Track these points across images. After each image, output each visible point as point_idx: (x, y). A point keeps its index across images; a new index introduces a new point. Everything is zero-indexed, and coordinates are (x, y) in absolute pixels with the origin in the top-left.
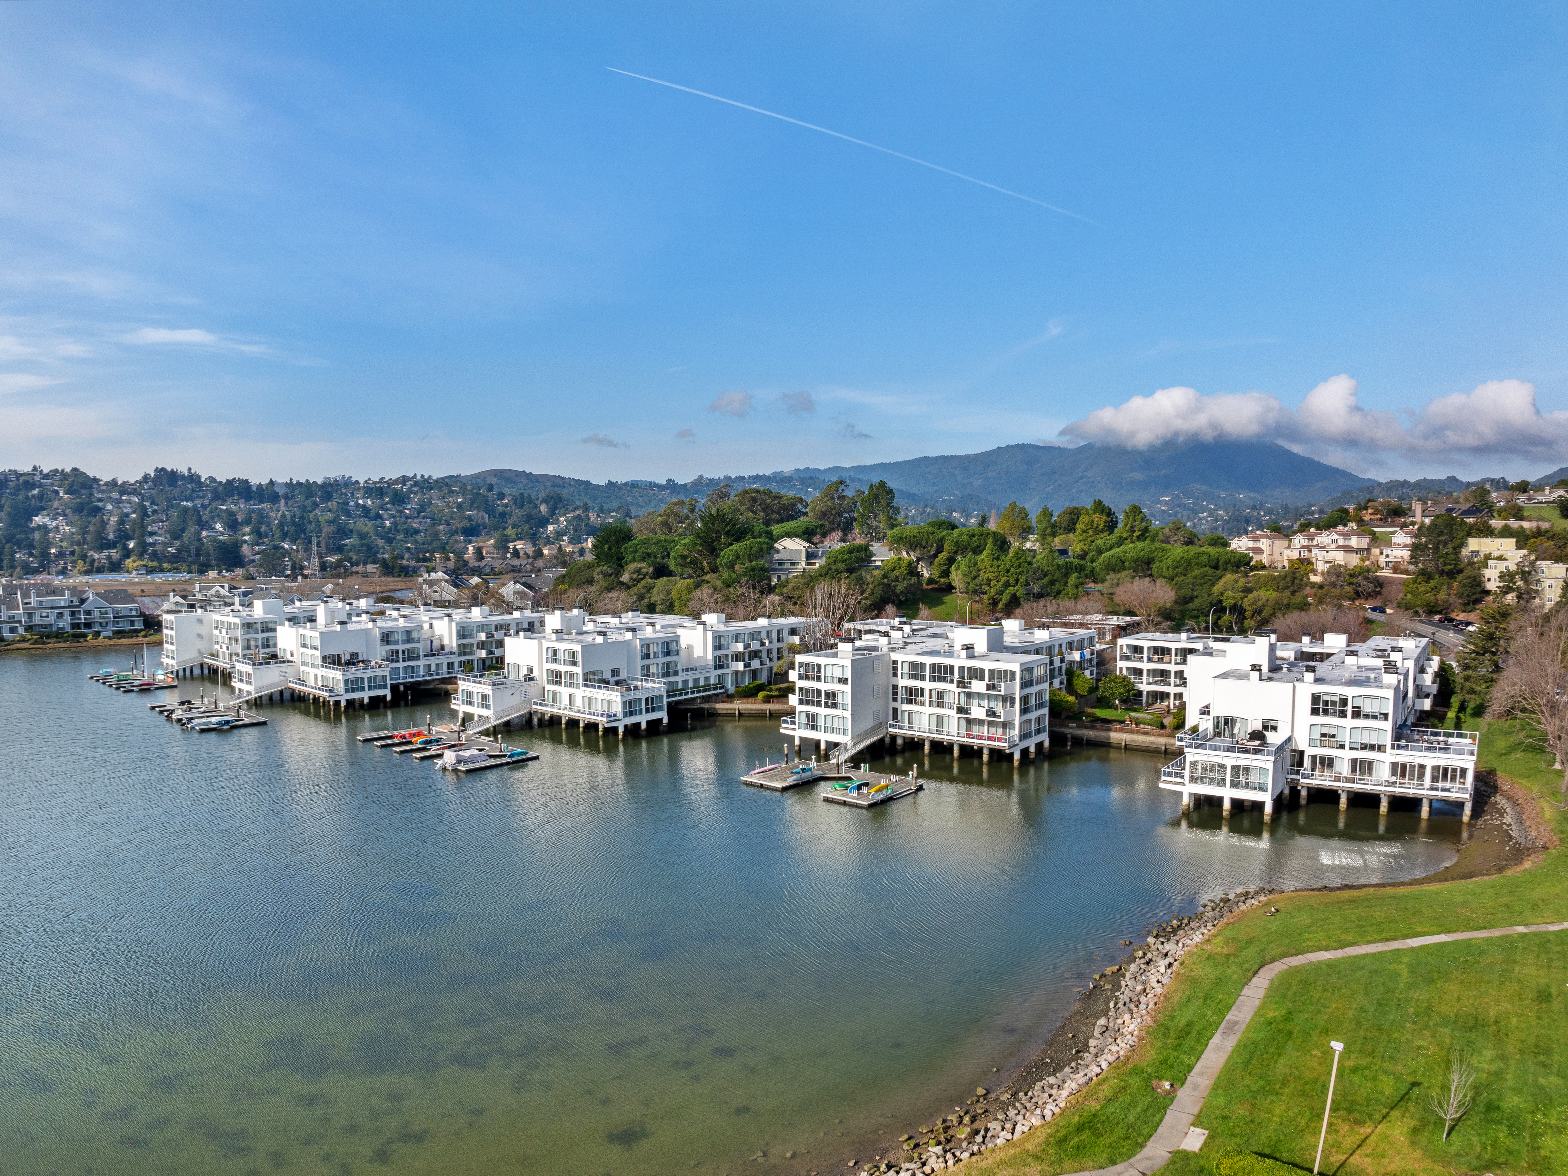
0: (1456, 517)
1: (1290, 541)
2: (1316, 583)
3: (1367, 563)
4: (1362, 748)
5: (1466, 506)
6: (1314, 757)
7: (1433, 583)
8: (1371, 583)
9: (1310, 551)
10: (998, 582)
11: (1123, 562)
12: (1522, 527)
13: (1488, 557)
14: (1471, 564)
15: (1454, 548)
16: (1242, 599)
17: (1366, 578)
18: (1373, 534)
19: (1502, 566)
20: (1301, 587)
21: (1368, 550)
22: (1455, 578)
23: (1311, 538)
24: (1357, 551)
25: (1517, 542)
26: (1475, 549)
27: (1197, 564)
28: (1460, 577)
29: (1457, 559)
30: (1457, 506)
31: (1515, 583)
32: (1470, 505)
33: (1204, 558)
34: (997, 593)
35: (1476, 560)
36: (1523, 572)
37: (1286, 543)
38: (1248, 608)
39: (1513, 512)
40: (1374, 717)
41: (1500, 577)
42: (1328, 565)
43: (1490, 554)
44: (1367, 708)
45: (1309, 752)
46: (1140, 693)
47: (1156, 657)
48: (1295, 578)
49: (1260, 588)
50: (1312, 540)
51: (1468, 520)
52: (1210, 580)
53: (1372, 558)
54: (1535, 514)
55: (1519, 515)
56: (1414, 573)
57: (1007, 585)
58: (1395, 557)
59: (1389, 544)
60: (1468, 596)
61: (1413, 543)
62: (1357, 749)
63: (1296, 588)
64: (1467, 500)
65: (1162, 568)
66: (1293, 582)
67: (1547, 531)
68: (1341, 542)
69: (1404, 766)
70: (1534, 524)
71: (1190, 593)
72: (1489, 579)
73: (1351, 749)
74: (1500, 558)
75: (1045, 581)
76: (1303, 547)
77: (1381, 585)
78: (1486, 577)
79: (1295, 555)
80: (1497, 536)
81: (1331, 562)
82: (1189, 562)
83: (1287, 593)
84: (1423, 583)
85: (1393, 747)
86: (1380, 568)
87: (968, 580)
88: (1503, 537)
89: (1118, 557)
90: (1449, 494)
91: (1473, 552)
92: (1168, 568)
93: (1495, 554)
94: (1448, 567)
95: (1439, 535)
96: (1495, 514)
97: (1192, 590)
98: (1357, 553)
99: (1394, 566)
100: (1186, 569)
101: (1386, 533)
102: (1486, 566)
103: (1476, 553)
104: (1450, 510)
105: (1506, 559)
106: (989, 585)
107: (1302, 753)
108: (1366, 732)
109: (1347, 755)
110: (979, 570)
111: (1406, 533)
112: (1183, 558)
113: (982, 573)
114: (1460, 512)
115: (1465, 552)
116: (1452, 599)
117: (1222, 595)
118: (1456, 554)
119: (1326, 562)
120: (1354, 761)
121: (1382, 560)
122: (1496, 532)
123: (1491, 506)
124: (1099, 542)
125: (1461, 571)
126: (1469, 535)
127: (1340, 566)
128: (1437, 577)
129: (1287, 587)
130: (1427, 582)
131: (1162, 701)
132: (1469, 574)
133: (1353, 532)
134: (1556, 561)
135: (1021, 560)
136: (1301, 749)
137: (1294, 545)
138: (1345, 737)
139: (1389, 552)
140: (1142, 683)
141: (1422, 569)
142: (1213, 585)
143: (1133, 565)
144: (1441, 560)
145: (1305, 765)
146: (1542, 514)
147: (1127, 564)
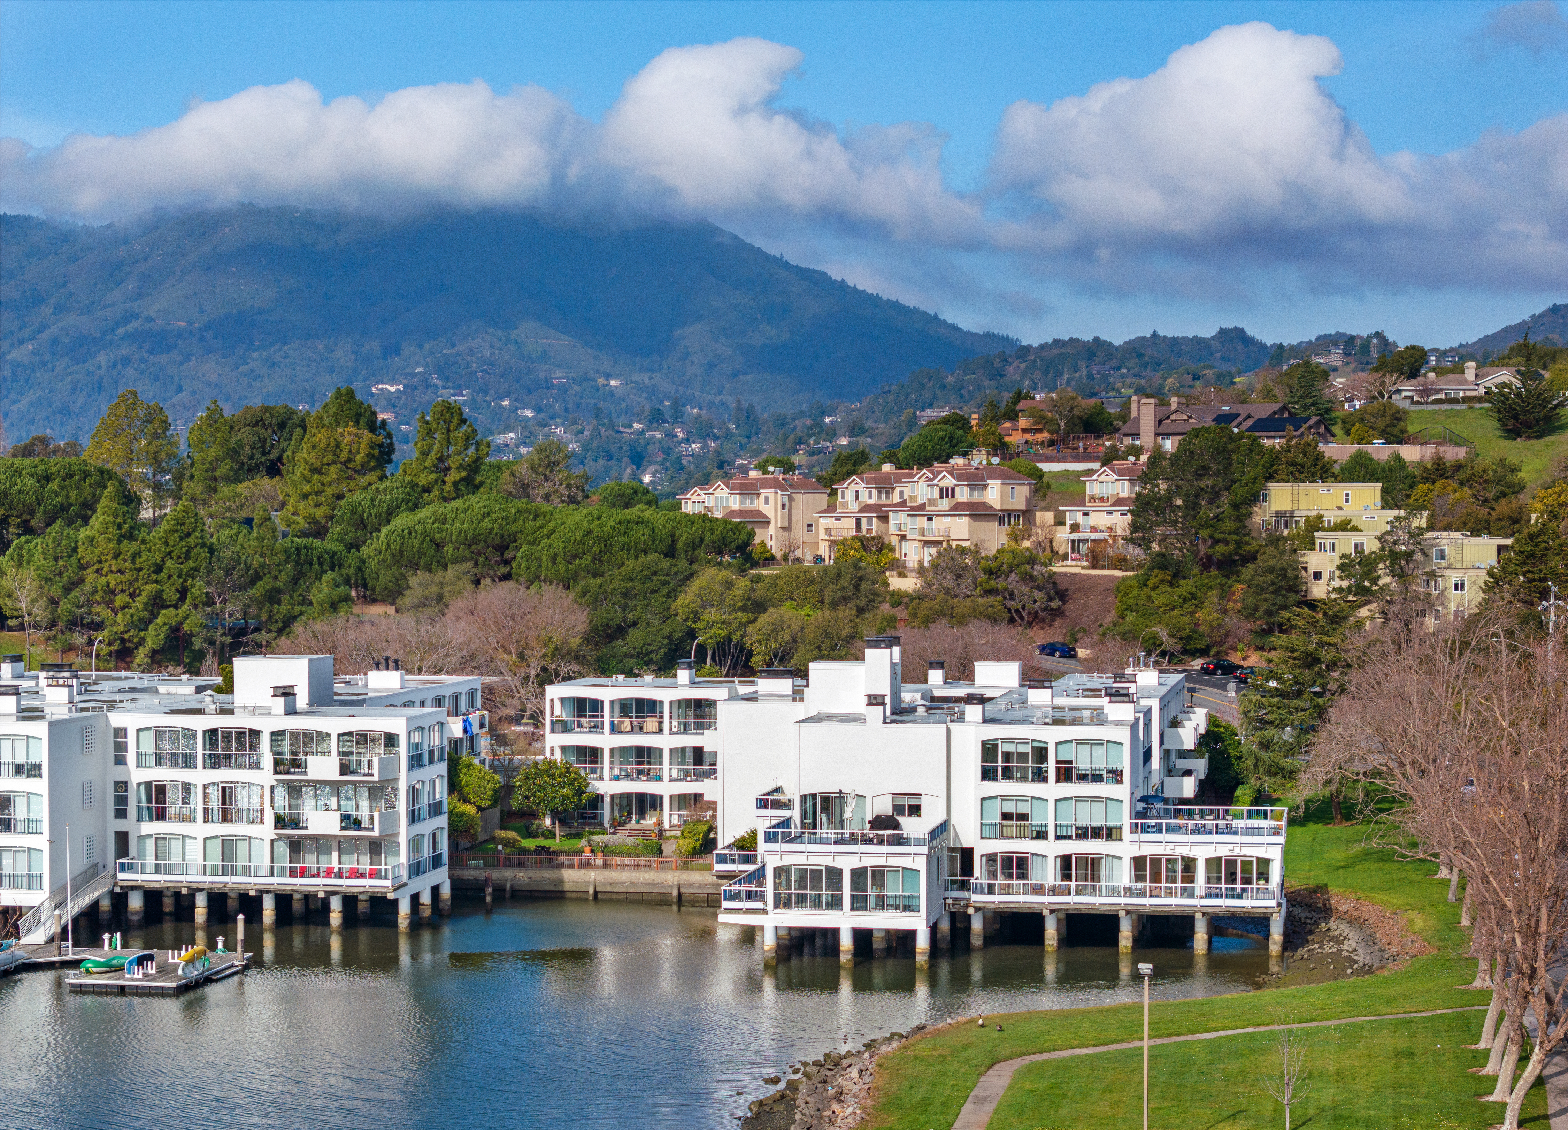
0: (1240, 436)
1: (833, 493)
2: (906, 594)
3: (1026, 544)
4: (1077, 836)
5: (1264, 410)
6: (991, 858)
7: (1186, 586)
8: (1039, 588)
9: (884, 518)
10: (132, 596)
11: (438, 546)
12: (1398, 458)
13: (1316, 524)
14: (1275, 541)
15: (1236, 506)
16: (743, 625)
17: (1028, 578)
18: (1039, 475)
19: (1346, 543)
20: (874, 599)
21: (1028, 514)
22: (1238, 574)
23: (885, 487)
24: (1004, 517)
25: (1384, 492)
26: (1286, 507)
27: (625, 547)
28: (1247, 572)
29: (1242, 530)
30: (1243, 410)
31: (1375, 581)
32: (1276, 407)
33: (640, 534)
34: (131, 625)
35: (1286, 532)
36: (1394, 556)
37: (822, 500)
38: (757, 648)
39: (1380, 424)
40: (1097, 778)
41: (1341, 567)
42: (933, 551)
43: (1320, 517)
44: (1083, 762)
45: (982, 848)
46: (598, 799)
47: (627, 721)
48: (860, 579)
49: (781, 601)
50: (889, 491)
51: (1268, 443)
52: (664, 583)
53: (1039, 534)
54: (1436, 429)
55: (1396, 431)
56: (1141, 566)
57: (157, 603)
58: (1094, 529)
59: (1079, 500)
60: (1269, 613)
61: (1139, 495)
62: (1069, 838)
63: (864, 601)
64: (1268, 394)
65: (540, 560)
66: (857, 587)
67: (1459, 466)
68: (962, 495)
69: (1156, 862)
70: (1429, 451)
71: (618, 617)
72: (1317, 575)
73: (1058, 837)
74: (1344, 526)
75: (256, 591)
76: (866, 508)
77: (1063, 595)
78: (1311, 571)
79: (847, 528)
80: (1338, 479)
81: (940, 542)
82: (606, 542)
83: (847, 612)
84: (1165, 587)
85: (1134, 828)
86: (1055, 556)
87: (55, 591)
88: (1352, 480)
89: (425, 534)
90: (1225, 379)
91: (1279, 515)
92: (554, 559)
93: (1331, 517)
94: (1221, 548)
95: (1199, 476)
96: (1337, 429)
97: (625, 607)
98: (1001, 521)
99: (1091, 550)
100: (597, 559)
101: (1066, 474)
102: (1311, 545)
103: (1285, 518)
104: (1224, 419)
105: (1356, 529)
106: (109, 604)
107: (967, 854)
108: (1084, 806)
109: (1053, 848)
110: (82, 567)
111: (1120, 473)
112: (589, 532)
113: (90, 575)
114: (1250, 422)
115: (1261, 515)
116: (1231, 622)
117: (697, 618)
118: (1239, 519)
119: (927, 543)
120: (1066, 861)
121: (1063, 535)
122: (1336, 469)
123: (1328, 411)
124: (358, 496)
125: (1252, 557)
126: (1271, 477)
127: (963, 551)
128: (1196, 571)
129: (845, 600)
130: (1171, 584)
131: (642, 814)
132: (1271, 562)
133: (990, 472)
134: (1475, 533)
135: (191, 540)
136: (965, 845)
137: (844, 504)
138: (1047, 818)
139: (1079, 518)
140: (601, 778)
141: (1161, 555)
142: (672, 594)
143: (463, 551)
144: (1205, 533)
145: (977, 873)
146: (1452, 427)
147: (448, 549)
